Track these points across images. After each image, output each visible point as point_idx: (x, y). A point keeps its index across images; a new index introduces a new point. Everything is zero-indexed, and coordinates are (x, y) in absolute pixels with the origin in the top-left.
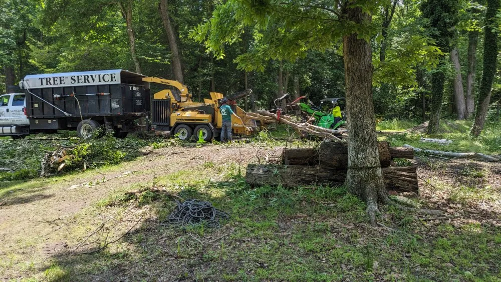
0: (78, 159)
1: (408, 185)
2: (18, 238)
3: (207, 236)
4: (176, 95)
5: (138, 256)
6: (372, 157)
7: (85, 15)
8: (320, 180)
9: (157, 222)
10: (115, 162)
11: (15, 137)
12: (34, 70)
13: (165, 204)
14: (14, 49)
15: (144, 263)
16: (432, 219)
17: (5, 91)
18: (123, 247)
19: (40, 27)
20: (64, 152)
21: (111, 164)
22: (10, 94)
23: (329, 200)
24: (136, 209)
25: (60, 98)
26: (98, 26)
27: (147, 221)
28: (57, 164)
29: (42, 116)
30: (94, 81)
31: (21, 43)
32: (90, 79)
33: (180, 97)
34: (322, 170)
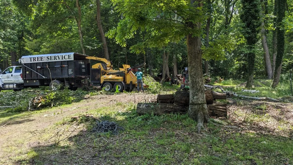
0: (48, 101)
1: (222, 113)
2: (15, 139)
3: (111, 138)
4: (104, 66)
5: (75, 147)
6: (202, 98)
7: (55, 23)
8: (175, 111)
9: (86, 132)
10: (69, 103)
11: (15, 90)
12: (27, 53)
13: (91, 123)
14: (16, 41)
15: (77, 150)
16: (231, 131)
17: (11, 65)
18: (67, 143)
19: (31, 30)
20: (41, 97)
21: (66, 104)
22: (14, 67)
23: (179, 121)
24: (76, 126)
25: (41, 69)
26: (62, 29)
27: (81, 131)
28: (37, 103)
29: (30, 78)
30: (59, 59)
31: (20, 38)
32: (57, 58)
33: (106, 67)
34: (177, 106)
